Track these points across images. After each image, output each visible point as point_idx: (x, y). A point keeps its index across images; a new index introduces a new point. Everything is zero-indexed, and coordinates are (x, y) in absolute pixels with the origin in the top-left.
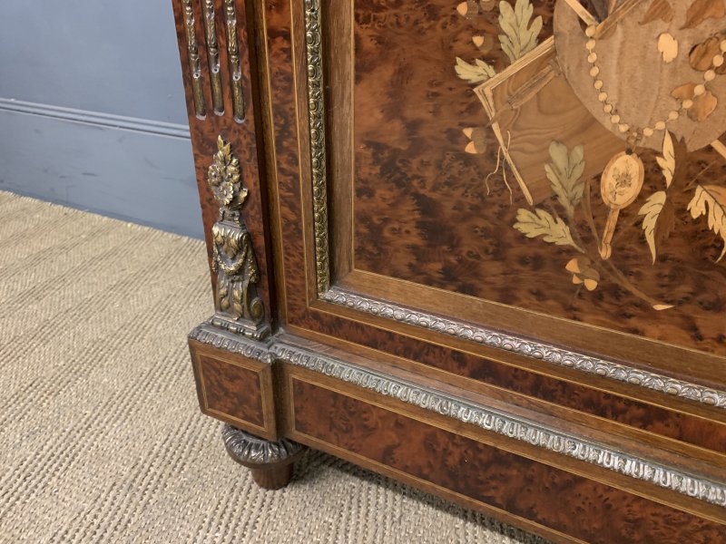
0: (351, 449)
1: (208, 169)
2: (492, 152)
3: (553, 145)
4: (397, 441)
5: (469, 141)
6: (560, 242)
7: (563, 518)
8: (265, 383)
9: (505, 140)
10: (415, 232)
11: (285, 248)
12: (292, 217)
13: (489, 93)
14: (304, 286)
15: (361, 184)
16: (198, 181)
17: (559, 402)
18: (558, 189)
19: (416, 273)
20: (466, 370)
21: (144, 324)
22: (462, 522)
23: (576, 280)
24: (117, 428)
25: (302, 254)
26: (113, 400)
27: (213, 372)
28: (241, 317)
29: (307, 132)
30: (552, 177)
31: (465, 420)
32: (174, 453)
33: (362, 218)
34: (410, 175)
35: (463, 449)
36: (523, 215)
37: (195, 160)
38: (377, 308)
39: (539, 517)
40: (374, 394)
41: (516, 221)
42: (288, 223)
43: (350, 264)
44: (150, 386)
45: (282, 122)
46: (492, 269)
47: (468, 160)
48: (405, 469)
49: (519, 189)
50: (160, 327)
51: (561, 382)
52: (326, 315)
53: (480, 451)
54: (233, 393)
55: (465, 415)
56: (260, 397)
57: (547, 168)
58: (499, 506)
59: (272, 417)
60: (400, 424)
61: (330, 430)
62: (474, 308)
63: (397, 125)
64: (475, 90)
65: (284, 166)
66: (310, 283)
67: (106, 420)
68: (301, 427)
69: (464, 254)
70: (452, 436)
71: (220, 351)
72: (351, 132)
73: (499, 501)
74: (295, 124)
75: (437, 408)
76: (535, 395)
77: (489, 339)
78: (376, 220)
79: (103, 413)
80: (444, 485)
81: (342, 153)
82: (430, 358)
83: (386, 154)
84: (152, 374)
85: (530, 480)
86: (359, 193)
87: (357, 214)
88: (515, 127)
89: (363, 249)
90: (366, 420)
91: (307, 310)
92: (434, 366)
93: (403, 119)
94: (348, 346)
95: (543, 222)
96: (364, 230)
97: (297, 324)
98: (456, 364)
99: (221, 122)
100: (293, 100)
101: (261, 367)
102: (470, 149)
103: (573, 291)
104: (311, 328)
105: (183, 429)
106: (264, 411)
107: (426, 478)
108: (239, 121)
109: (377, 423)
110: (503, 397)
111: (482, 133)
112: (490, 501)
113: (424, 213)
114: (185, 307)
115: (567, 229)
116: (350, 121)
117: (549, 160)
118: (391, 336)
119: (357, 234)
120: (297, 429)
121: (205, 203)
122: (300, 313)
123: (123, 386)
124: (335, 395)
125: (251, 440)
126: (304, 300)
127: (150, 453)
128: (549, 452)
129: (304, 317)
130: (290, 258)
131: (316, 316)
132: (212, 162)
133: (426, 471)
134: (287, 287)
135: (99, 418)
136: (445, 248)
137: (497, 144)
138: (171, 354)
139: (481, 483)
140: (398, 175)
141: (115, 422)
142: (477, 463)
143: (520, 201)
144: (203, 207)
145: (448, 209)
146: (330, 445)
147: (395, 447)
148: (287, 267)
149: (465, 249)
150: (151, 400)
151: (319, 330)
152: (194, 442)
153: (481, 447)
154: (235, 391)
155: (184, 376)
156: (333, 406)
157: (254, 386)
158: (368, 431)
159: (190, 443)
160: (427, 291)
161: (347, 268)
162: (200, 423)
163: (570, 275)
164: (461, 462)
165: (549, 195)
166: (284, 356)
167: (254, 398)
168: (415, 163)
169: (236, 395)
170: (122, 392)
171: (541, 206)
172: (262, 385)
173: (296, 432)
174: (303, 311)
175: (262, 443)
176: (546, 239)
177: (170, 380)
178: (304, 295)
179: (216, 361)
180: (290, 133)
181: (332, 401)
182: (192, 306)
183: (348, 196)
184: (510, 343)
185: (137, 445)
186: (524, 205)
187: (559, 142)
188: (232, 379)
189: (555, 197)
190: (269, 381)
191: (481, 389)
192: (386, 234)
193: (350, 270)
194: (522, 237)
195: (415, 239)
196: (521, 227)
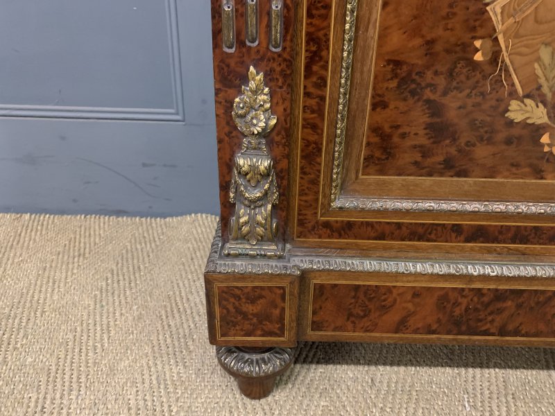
0: (367, 331)
1: (232, 102)
2: (495, 57)
3: (543, 47)
4: (413, 310)
5: (477, 50)
6: (539, 122)
7: (542, 327)
8: (291, 294)
9: (507, 47)
10: (422, 132)
11: (302, 168)
12: (313, 138)
13: (499, 10)
14: (317, 200)
15: (378, 99)
16: (217, 115)
17: (532, 243)
18: (542, 81)
19: (421, 169)
20: (462, 238)
21: (36, 298)
23: (546, 149)
24: (77, 398)
25: (319, 171)
26: (52, 375)
27: (232, 300)
28: (262, 239)
29: (340, 54)
30: (539, 72)
31: (475, 274)
32: (153, 401)
33: (375, 130)
34: (423, 84)
35: (470, 298)
36: (514, 105)
37: (216, 94)
39: (523, 332)
40: (397, 275)
41: (508, 111)
42: (307, 143)
43: (357, 172)
44: (84, 350)
45: (314, 49)
46: (482, 152)
47: (475, 66)
48: (416, 331)
49: (513, 85)
50: (56, 297)
51: (535, 227)
52: (337, 222)
53: (483, 295)
54: (252, 314)
55: (474, 270)
56: (283, 309)
57: (536, 65)
58: (493, 334)
59: (294, 324)
60: (417, 293)
61: (348, 319)
62: (466, 187)
63: (418, 41)
64: (488, 8)
65: (311, 90)
66: (324, 196)
67: (58, 396)
68: (317, 326)
69: (463, 144)
70: (463, 289)
71: (243, 277)
72: (373, 54)
73: (492, 331)
74: (328, 49)
75: (452, 271)
76: (514, 243)
77: (482, 209)
78: (387, 129)
79: (51, 391)
80: (448, 333)
81: (362, 73)
82: (433, 236)
83: (405, 68)
84: (77, 339)
85: (519, 306)
86: (375, 106)
87: (370, 128)
88: (517, 36)
89: (372, 156)
90: (384, 300)
91: (317, 222)
92: (435, 241)
93: (423, 36)
94: (356, 244)
95: (529, 108)
96: (376, 140)
97: (305, 237)
98: (454, 235)
99: (253, 52)
100: (329, 26)
101: (289, 279)
102: (478, 57)
103: (543, 158)
104: (320, 237)
105: (146, 377)
106: (286, 322)
107: (434, 332)
108: (274, 50)
109: (395, 300)
110: (489, 251)
111: (489, 43)
112: (486, 333)
113: (433, 115)
114: (69, 273)
115: (545, 111)
116: (374, 44)
117: (538, 59)
118: (399, 225)
119: (368, 144)
120: (312, 330)
121: (223, 136)
122: (310, 225)
123: (54, 360)
124: (357, 288)
125: (255, 357)
126: (316, 213)
127: (129, 409)
129: (314, 228)
130: (305, 177)
131: (327, 225)
132: (240, 92)
133: (434, 327)
134: (299, 205)
135: (48, 396)
136: (448, 141)
137: (501, 51)
138: (85, 317)
139: (481, 321)
140: (413, 86)
141: (70, 395)
142: (479, 306)
143: (513, 94)
144: (220, 141)
145: (453, 110)
146: (346, 334)
147: (409, 316)
148: (301, 185)
149: (462, 141)
150: (95, 363)
151: (329, 237)
152: (166, 385)
153: (485, 291)
154: (255, 311)
155: (113, 333)
156: (354, 297)
157: (279, 301)
158: (385, 309)
159: (162, 386)
160: (427, 181)
161: (353, 176)
162: (160, 368)
163: (542, 146)
164: (467, 309)
165: (535, 86)
166: (306, 266)
167: (277, 312)
168: (429, 74)
169: (254, 315)
170: (57, 364)
171: (528, 96)
172: (287, 297)
173: (312, 333)
174: (312, 223)
175: (266, 355)
176: (529, 121)
177: (102, 339)
178: (316, 208)
179: (237, 287)
180: (321, 58)
181: (353, 294)
182: (75, 271)
183: (364, 111)
184: (499, 207)
185: (109, 407)
186: (518, 98)
187: (546, 45)
188: (253, 301)
189: (539, 87)
190: (296, 291)
191: (472, 249)
192: (395, 139)
193: (357, 177)
194: (511, 123)
195: (423, 139)
196: (510, 115)
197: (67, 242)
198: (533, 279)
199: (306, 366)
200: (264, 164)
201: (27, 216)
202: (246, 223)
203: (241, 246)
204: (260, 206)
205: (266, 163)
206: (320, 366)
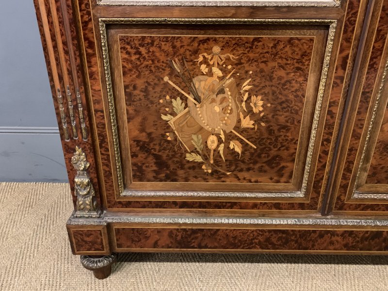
0: (141, 247)
1: (71, 159)
2: (176, 139)
3: (193, 135)
4: (159, 238)
5: (168, 137)
6: (199, 161)
7: (216, 244)
8: (104, 233)
9: (179, 135)
10: (154, 166)
11: (105, 181)
12: (107, 169)
13: (172, 123)
14: (114, 193)
15: (133, 154)
16: (66, 163)
17: (208, 208)
18: (196, 147)
19: (156, 179)
20: (178, 207)
21: (4, 231)
22: (181, 263)
23: (205, 171)
24: (18, 280)
25: (112, 182)
26: (8, 270)
27: (79, 236)
28: (90, 210)
29: (112, 140)
30: (194, 143)
31: (181, 222)
32: (53, 281)
33: (134, 164)
34: (150, 148)
35: (182, 233)
36: (188, 155)
37: (65, 156)
38: (144, 194)
39: (209, 246)
40: (149, 224)
41: (186, 157)
42: (106, 172)
43: (131, 181)
44: (24, 258)
45: (102, 138)
46: (181, 172)
47: (169, 142)
48: (163, 247)
49: (185, 148)
50: (14, 230)
51: (207, 202)
52: (124, 201)
53: (187, 231)
54: (89, 241)
55: (181, 221)
56: (102, 239)
57: (192, 141)
58: (196, 248)
59: (108, 245)
60: (159, 231)
61: (132, 243)
62: (177, 186)
63: (144, 134)
64: (168, 122)
65: (103, 152)
66: (116, 191)
67: (9, 279)
68: (119, 246)
69: (172, 170)
70: (178, 229)
71: (82, 226)
72: (127, 138)
73: (196, 246)
74: (107, 138)
75: (171, 222)
76: (200, 208)
77: (184, 195)
78: (139, 164)
79: (6, 277)
80: (177, 248)
81: (124, 144)
82: (165, 206)
83: (141, 143)
84: (22, 252)
85: (204, 236)
86: (132, 156)
87: (132, 164)
88: (182, 131)
89: (136, 174)
90: (146, 234)
91: (116, 201)
92: (167, 208)
93: (146, 132)
94: (134, 210)
95: (194, 156)
96: (135, 168)
97: (111, 208)
98: (174, 205)
99: (77, 141)
100: (106, 131)
101: (102, 227)
102: (169, 139)
103: (205, 174)
104: (118, 208)
105: (52, 270)
106: (104, 244)
107: (171, 247)
108: (85, 140)
109: (150, 234)
110: (191, 212)
111: (172, 134)
112: (193, 247)
113: (156, 159)
114: (23, 217)
115: (200, 157)
116: (127, 135)
117: (192, 139)
118: (150, 202)
119: (133, 170)
120: (118, 247)
121: (69, 170)
122: (113, 203)
123: (10, 262)
124: (133, 229)
125: (96, 260)
126: (114, 198)
127: (41, 285)
128: (209, 224)
129: (115, 204)
130: (108, 184)
131: (120, 203)
132: (73, 155)
133: (170, 245)
134: (107, 195)
135: (5, 280)
136: (165, 169)
137: (177, 136)
138: (27, 241)
139: (189, 242)
140: (146, 149)
141: (15, 279)
142: (187, 236)
143: (186, 151)
144: (68, 172)
145: (164, 157)
146: (133, 249)
147: (158, 240)
148: (106, 187)
149: (171, 168)
150: (29, 264)
151: (122, 208)
152: (60, 273)
153: (187, 230)
154: (90, 240)
155: (40, 248)
156: (133, 233)
157: (99, 236)
158: (147, 238)
159: (59, 274)
160: (161, 184)
161: (129, 182)
162: (59, 265)
163: (203, 170)
164: (182, 237)
165: (194, 148)
166: (110, 221)
167: (99, 240)
168: (152, 145)
169: (90, 242)
170: (11, 265)
171: (192, 152)
172: (103, 234)
173: (118, 249)
174: (114, 202)
175: (101, 259)
176: (195, 161)
177: (34, 252)
178: (114, 196)
179: (80, 231)
180: (105, 142)
181: (132, 232)
182: (26, 215)
183: (128, 158)
184: (190, 194)
185: (32, 284)
186: (188, 152)
187: (194, 134)
188: (88, 236)
189: (196, 149)
190: (106, 232)
191: (183, 211)
192: (144, 168)
193: (131, 183)
194: (188, 162)
195: (155, 168)
196: (188, 159)
197: (24, 199)
198: (206, 224)
199: (129, 263)
200: (86, 180)
201: (4, 184)
202: (82, 204)
203: (82, 213)
204: (88, 197)
205: (87, 180)
206: (136, 263)
